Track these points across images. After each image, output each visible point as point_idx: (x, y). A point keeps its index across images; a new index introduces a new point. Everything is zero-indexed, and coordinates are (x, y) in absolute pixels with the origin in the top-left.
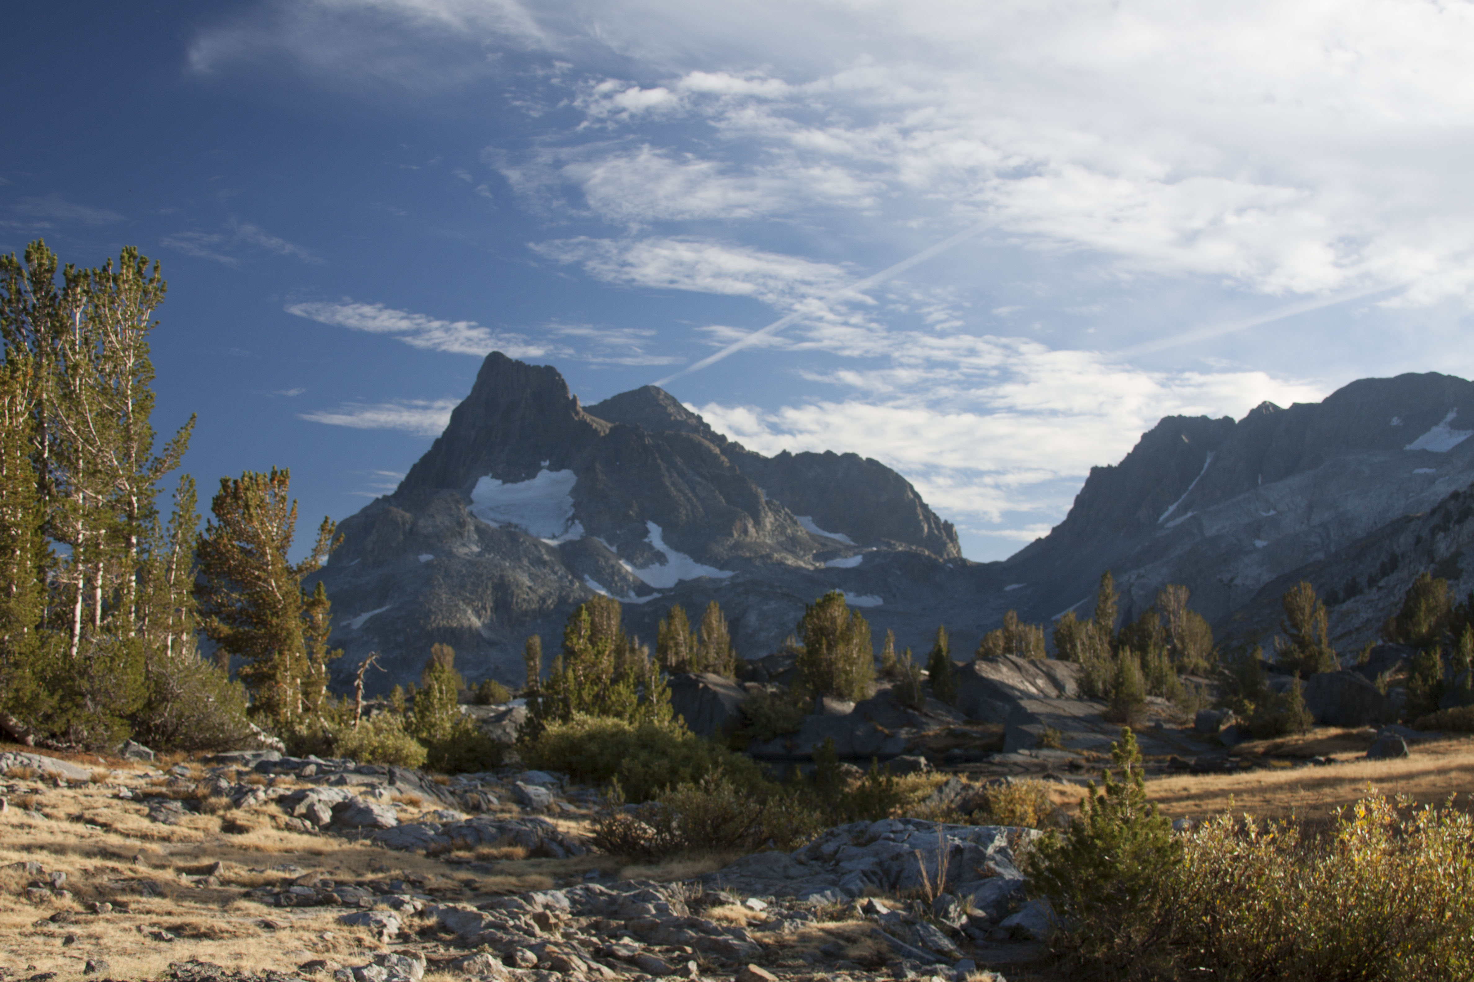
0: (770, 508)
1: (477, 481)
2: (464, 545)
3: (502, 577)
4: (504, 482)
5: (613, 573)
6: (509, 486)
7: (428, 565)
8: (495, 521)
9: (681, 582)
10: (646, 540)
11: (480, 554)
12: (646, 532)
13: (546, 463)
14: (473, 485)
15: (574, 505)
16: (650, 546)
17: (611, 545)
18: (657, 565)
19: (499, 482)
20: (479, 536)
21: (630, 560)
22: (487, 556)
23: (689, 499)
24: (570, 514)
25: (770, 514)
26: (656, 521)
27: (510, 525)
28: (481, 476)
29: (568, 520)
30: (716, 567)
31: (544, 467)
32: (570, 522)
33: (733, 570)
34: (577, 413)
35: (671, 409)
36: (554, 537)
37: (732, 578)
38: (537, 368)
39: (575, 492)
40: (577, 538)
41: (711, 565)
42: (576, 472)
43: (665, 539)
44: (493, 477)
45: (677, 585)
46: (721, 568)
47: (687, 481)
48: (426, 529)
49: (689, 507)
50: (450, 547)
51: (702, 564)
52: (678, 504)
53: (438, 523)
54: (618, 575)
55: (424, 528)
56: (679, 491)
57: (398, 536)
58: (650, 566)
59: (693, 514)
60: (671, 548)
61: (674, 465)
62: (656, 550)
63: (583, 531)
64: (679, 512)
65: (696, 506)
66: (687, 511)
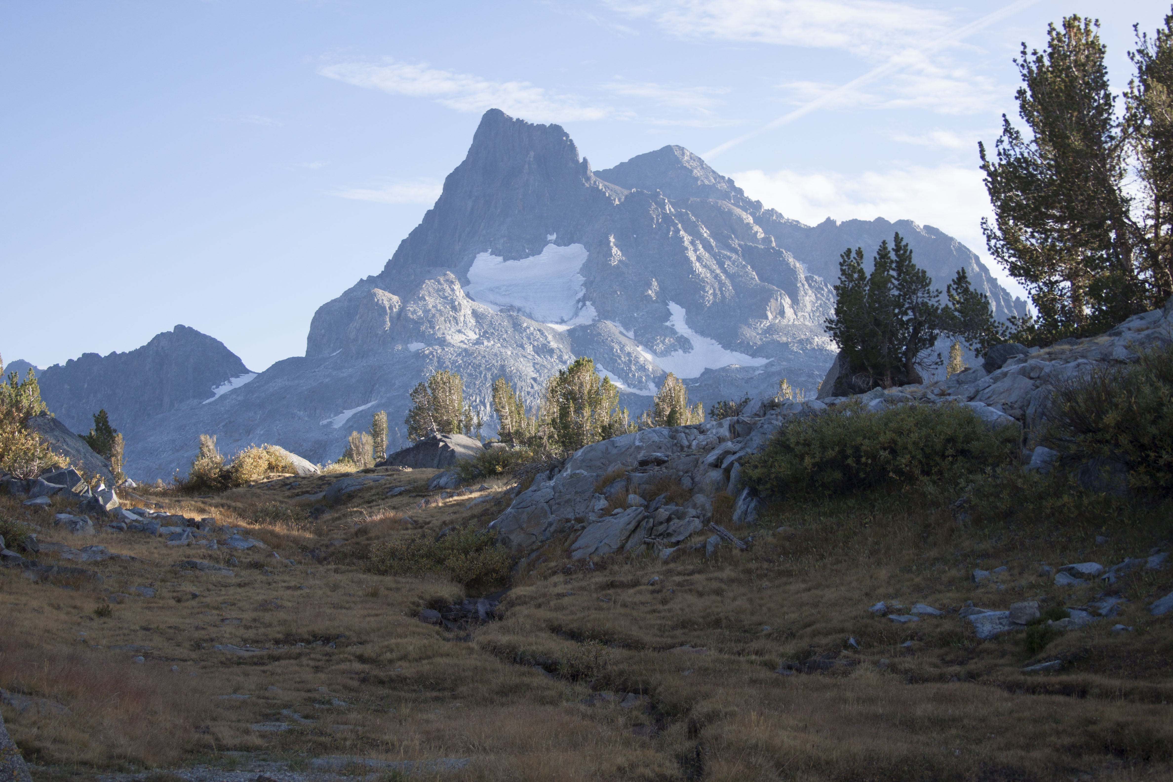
0: (810, 285)
1: (475, 257)
2: (459, 331)
3: (503, 367)
4: (505, 260)
5: (630, 361)
6: (510, 263)
7: (418, 355)
8: (496, 304)
9: (707, 371)
10: (668, 324)
11: (478, 342)
13: (554, 237)
14: (470, 264)
15: (585, 284)
16: (672, 331)
17: (628, 329)
18: (680, 352)
19: (501, 259)
20: (477, 322)
21: (649, 346)
22: (486, 343)
23: (716, 277)
24: (581, 295)
25: (810, 292)
26: (679, 303)
27: (512, 308)
28: (478, 253)
29: (579, 301)
30: (747, 354)
31: (550, 242)
32: (581, 304)
33: (767, 357)
34: (588, 179)
35: (697, 173)
36: (562, 322)
37: (766, 366)
38: (541, 127)
39: (586, 269)
40: (590, 322)
41: (741, 352)
42: (588, 246)
43: (690, 322)
44: (491, 254)
45: (702, 375)
46: (753, 356)
47: (714, 256)
48: (416, 314)
49: (716, 285)
50: (444, 334)
51: (732, 350)
52: (704, 281)
53: (430, 306)
54: (635, 365)
55: (414, 312)
56: (705, 266)
57: (384, 322)
58: (673, 353)
59: (722, 293)
60: (696, 332)
61: (699, 236)
62: (679, 335)
63: (596, 314)
64: (705, 292)
65: (724, 283)
66: (714, 290)
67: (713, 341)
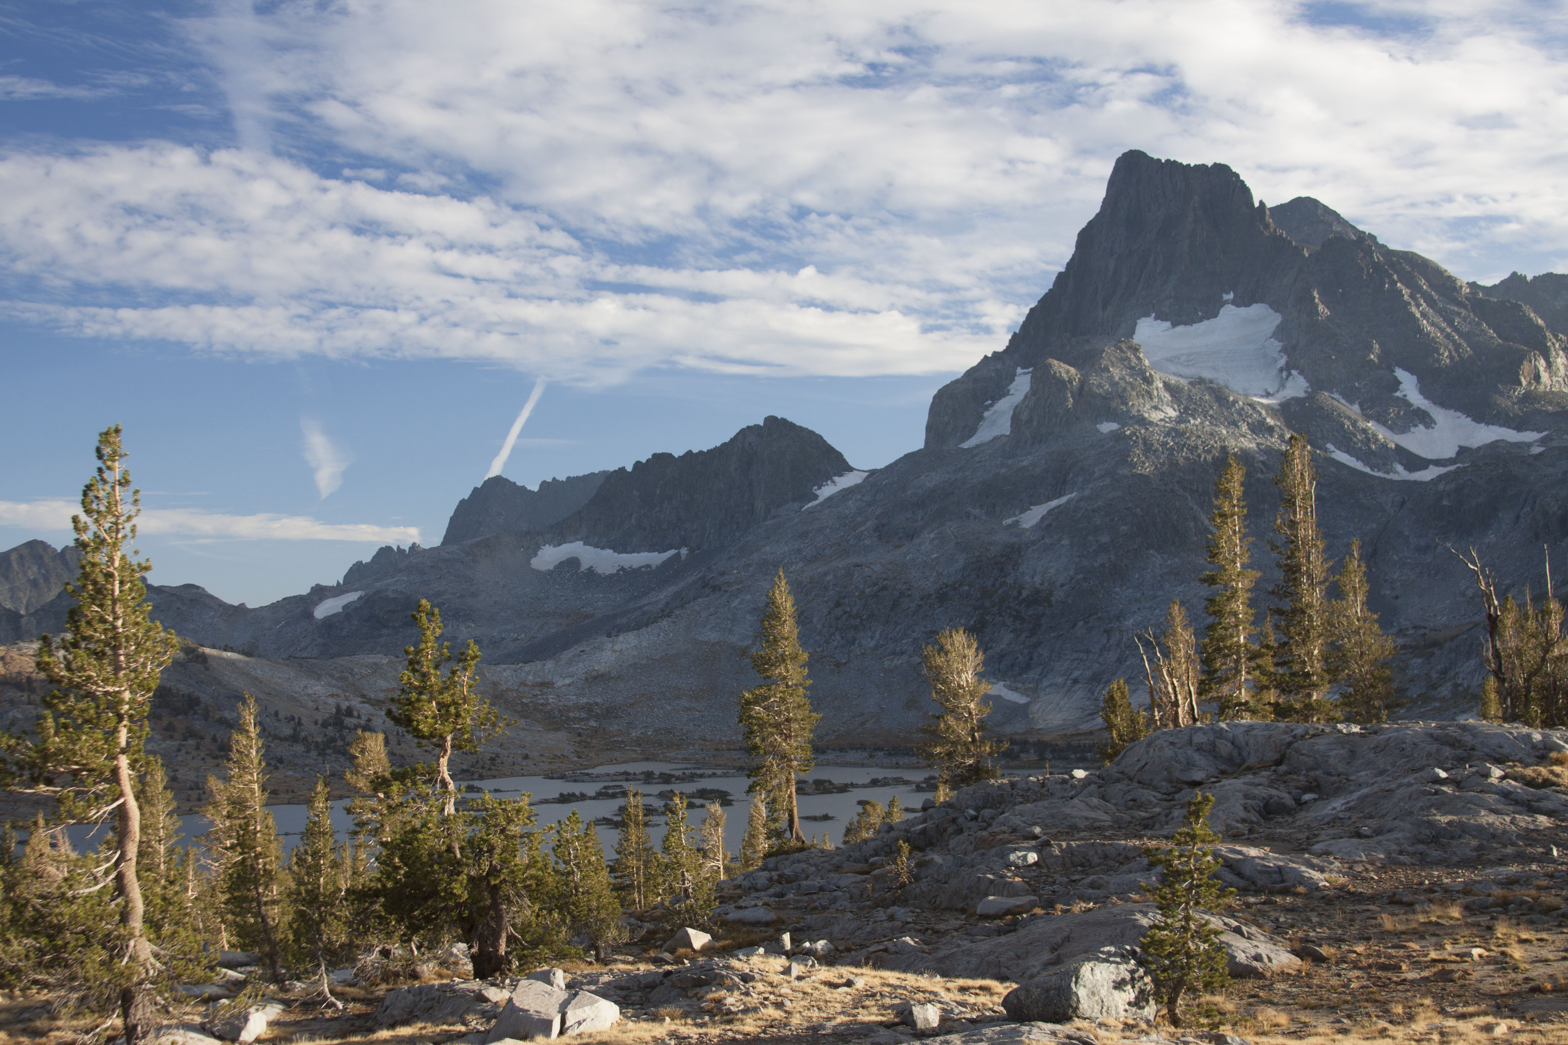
0: (1560, 347)
1: (1136, 324)
2: (1156, 408)
4: (1174, 325)
5: (1368, 440)
6: (1180, 329)
8: (1182, 375)
9: (1464, 450)
10: (1398, 394)
11: (1180, 420)
12: (1397, 383)
13: (1231, 296)
14: (1132, 331)
15: (1284, 350)
16: (1404, 402)
17: (1351, 402)
18: (1421, 427)
19: (1168, 324)
20: (1172, 396)
21: (1383, 421)
22: (1192, 421)
23: (1448, 336)
24: (1282, 362)
25: (1560, 353)
26: (1406, 369)
27: (1204, 380)
28: (1139, 318)
29: (1281, 370)
30: (1509, 427)
31: (1227, 302)
32: (1284, 374)
33: (1539, 431)
34: (1267, 226)
36: (1268, 395)
37: (1542, 441)
38: (1201, 168)
39: (1280, 332)
40: (1302, 395)
41: (1501, 426)
42: (1276, 306)
43: (1424, 391)
44: (1156, 319)
45: (1460, 453)
46: (1519, 428)
47: (1439, 312)
48: (1102, 387)
49: (1450, 347)
50: (1139, 411)
51: (1488, 424)
52: (1436, 343)
53: (1117, 379)
54: (1375, 443)
55: (1100, 386)
56: (1433, 324)
57: (1066, 400)
58: (1412, 429)
59: (1459, 355)
60: (1435, 403)
61: (1419, 289)
62: (1415, 407)
63: (1307, 385)
64: (1439, 354)
65: (1460, 344)
66: (1450, 352)
67: (1458, 414)
